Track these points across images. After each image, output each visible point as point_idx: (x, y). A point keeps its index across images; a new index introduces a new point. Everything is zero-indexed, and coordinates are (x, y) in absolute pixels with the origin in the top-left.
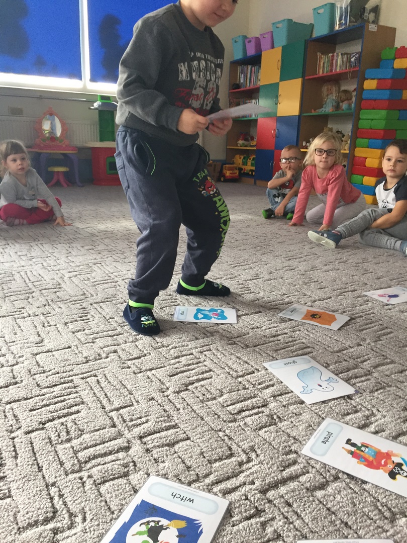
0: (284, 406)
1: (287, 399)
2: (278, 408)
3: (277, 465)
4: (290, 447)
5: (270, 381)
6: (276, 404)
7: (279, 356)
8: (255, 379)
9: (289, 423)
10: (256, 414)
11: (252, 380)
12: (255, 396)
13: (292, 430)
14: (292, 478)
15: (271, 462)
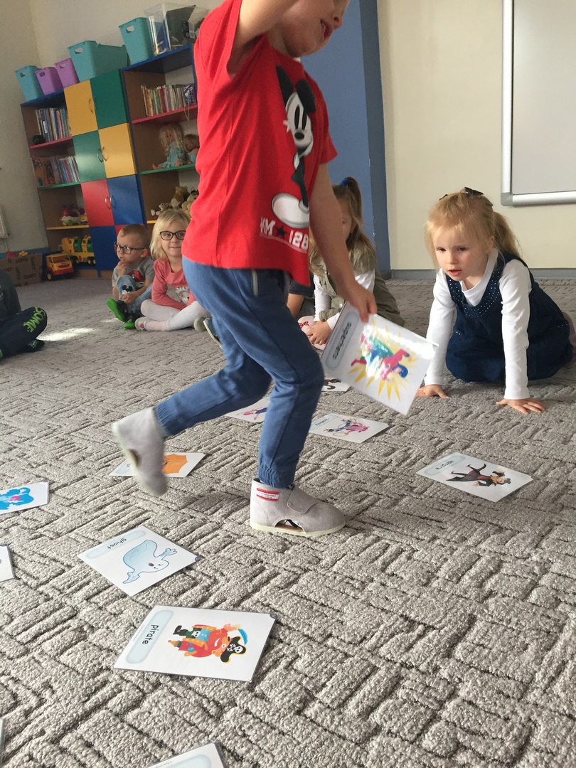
0: (100, 608)
1: (105, 597)
2: (90, 613)
3: (79, 697)
4: (100, 664)
5: (85, 577)
6: (89, 609)
7: (103, 536)
8: (63, 582)
9: (104, 630)
10: (59, 632)
11: (60, 584)
12: (61, 606)
13: (106, 639)
14: (97, 707)
15: (71, 695)
